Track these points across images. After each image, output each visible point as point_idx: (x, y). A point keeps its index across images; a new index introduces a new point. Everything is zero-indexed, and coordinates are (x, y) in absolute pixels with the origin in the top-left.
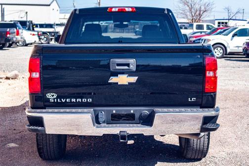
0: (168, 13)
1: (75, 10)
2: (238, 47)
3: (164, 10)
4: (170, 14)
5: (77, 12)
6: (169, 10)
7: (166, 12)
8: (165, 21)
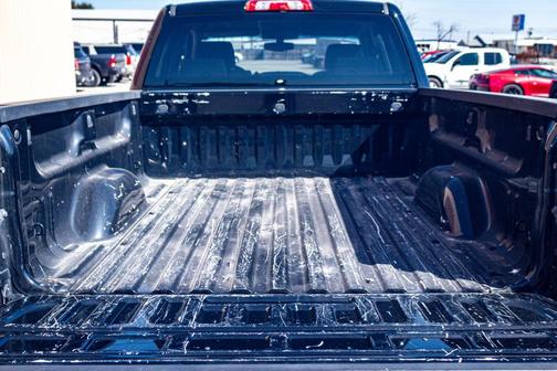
0: (391, 14)
1: (169, 8)
2: (461, 81)
3: (380, 6)
4: (396, 15)
5: (172, 13)
6: (392, 8)
7: (386, 11)
8: (375, 35)
